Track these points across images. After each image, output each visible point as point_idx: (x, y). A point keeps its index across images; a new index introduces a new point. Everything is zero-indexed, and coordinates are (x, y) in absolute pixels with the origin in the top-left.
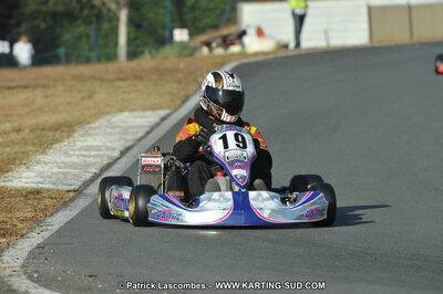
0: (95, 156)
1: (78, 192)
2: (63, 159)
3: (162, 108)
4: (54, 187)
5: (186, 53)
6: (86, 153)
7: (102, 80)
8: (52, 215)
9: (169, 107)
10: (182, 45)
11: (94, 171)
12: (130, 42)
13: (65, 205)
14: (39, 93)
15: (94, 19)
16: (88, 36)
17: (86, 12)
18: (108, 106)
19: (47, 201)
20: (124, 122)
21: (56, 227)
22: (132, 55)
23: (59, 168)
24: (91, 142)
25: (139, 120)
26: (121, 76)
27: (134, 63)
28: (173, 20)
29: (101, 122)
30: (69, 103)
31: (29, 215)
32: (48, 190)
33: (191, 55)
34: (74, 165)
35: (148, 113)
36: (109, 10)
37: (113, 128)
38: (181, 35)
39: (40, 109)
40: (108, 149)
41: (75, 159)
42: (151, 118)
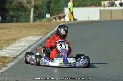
0: (21, 48)
1: (16, 58)
2: (12, 48)
3: (41, 35)
4: (9, 56)
5: (49, 20)
6: (19, 47)
7: (25, 27)
8: (8, 64)
9: (43, 35)
10: (48, 19)
11: (21, 52)
12: (34, 17)
13: (12, 61)
14: (7, 30)
15: (24, 11)
16: (22, 15)
17: (22, 9)
18: (26, 34)
19: (7, 60)
20: (30, 39)
21: (9, 67)
22: (34, 21)
23: (11, 51)
24: (20, 44)
25: (34, 39)
26: (30, 26)
27: (34, 23)
28: (46, 12)
29: (24, 39)
30: (15, 33)
31: (1, 63)
32: (7, 57)
33: (50, 21)
34: (15, 50)
35: (37, 37)
36: (28, 8)
37: (27, 40)
38: (48, 16)
39: (7, 35)
40: (25, 46)
41: (15, 49)
42: (37, 38)
